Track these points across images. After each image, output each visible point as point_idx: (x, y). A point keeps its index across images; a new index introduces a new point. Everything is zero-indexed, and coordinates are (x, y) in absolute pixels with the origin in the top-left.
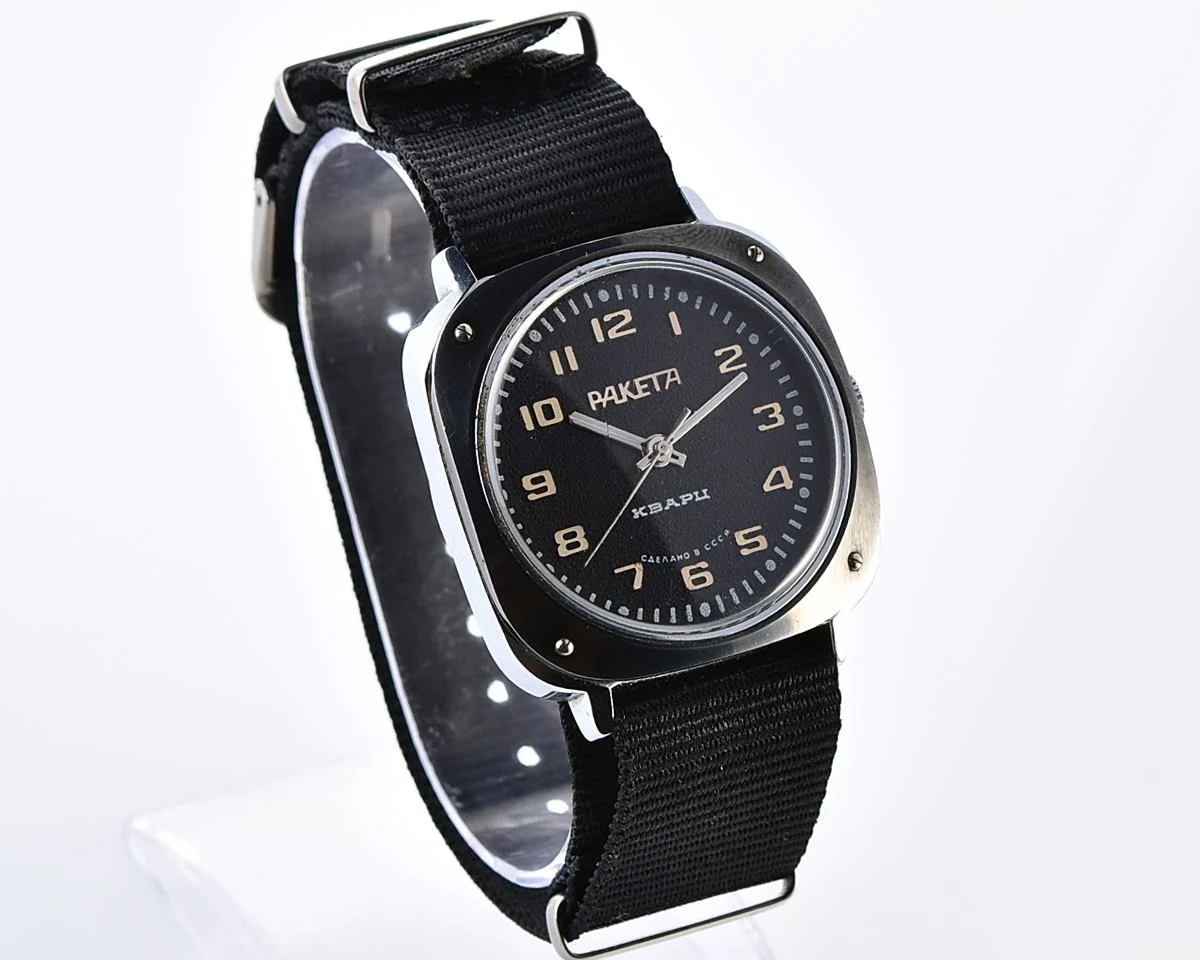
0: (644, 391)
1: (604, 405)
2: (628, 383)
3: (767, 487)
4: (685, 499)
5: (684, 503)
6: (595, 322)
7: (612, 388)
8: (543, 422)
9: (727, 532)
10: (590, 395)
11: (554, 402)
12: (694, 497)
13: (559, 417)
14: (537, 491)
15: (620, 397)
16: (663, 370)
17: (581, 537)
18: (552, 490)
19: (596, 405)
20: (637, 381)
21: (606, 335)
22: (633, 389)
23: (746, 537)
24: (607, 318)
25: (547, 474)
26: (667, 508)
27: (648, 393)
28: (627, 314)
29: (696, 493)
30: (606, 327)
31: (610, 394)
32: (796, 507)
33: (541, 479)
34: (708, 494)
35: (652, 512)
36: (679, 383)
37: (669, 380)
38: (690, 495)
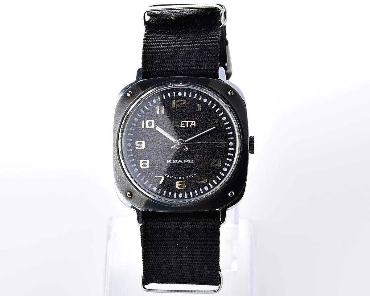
0: (183, 125)
1: (168, 127)
3: (212, 164)
4: (185, 161)
6: (174, 101)
8: (147, 126)
11: (153, 122)
12: (188, 161)
13: (153, 126)
14: (139, 147)
17: (148, 164)
18: (143, 147)
20: (182, 122)
22: (179, 124)
23: (200, 177)
24: (179, 101)
25: (143, 142)
26: (178, 162)
27: (184, 126)
28: (185, 101)
29: (189, 160)
30: (177, 103)
31: (171, 124)
32: (221, 173)
33: (141, 143)
34: (193, 161)
35: (173, 162)
36: (195, 126)
37: (192, 124)
38: (187, 160)
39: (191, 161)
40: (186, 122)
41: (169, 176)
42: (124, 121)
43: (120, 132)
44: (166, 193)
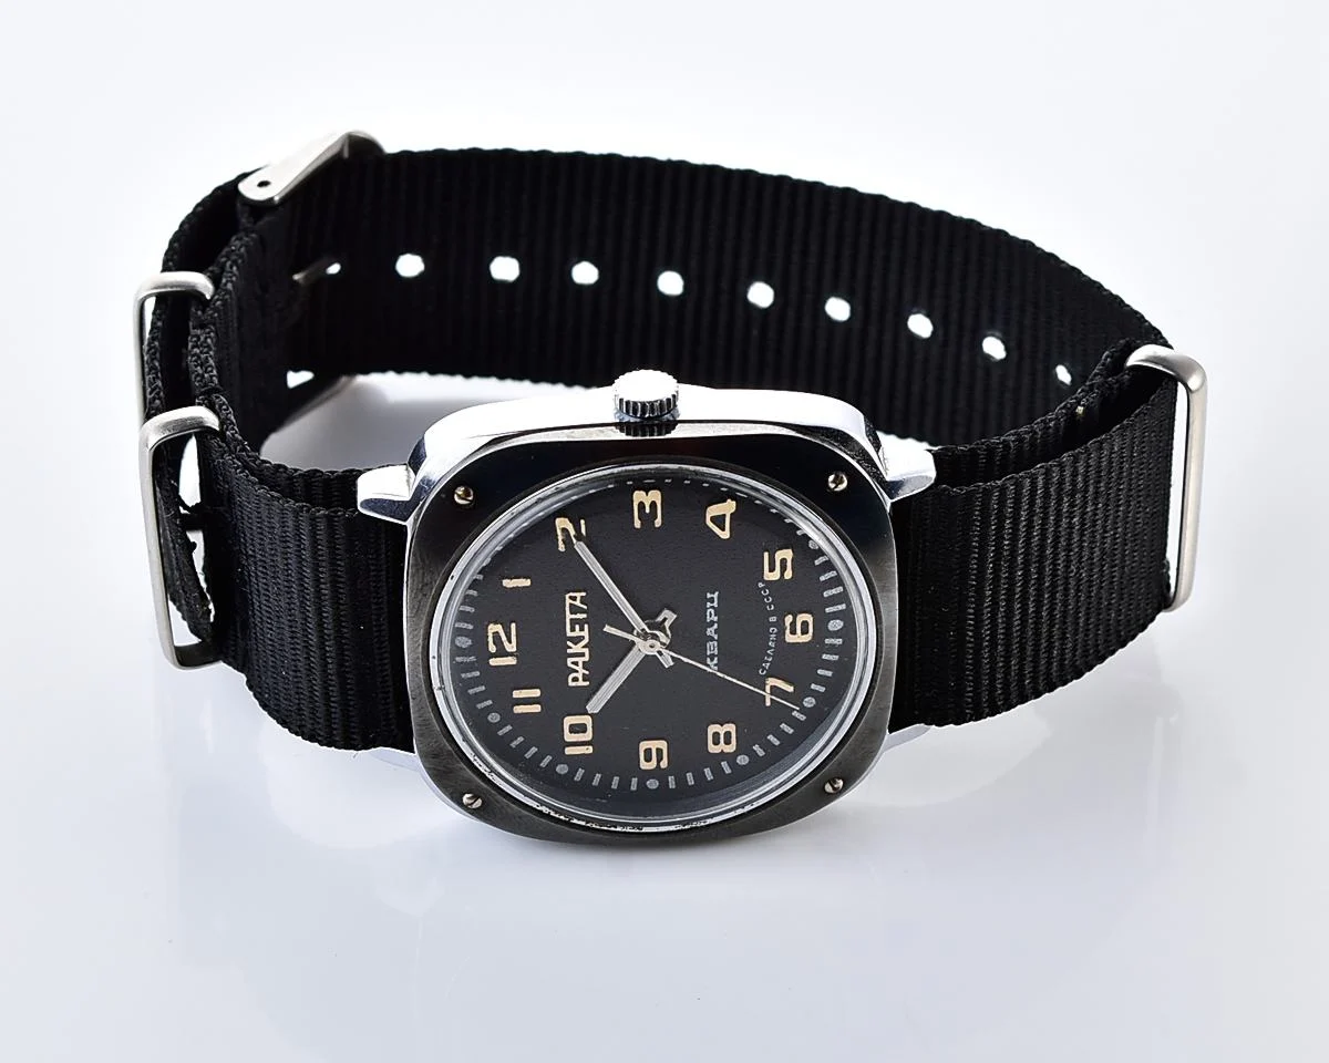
0: (582, 629)
1: (587, 672)
2: (569, 643)
3: (725, 535)
4: (711, 616)
5: (716, 619)
6: (493, 662)
7: (570, 660)
8: (588, 736)
9: (761, 585)
10: (571, 684)
11: (569, 721)
12: (712, 607)
13: (587, 720)
14: (660, 759)
15: (583, 655)
16: (565, 606)
17: (722, 730)
18: (663, 745)
19: (584, 680)
20: (569, 634)
21: (511, 654)
22: (577, 640)
23: (772, 569)
24: (492, 648)
25: (644, 745)
26: (716, 636)
27: (586, 626)
28: (493, 628)
29: (709, 604)
30: (502, 653)
31: (576, 663)
33: (648, 752)
34: (713, 593)
35: (716, 652)
36: (584, 594)
37: (578, 603)
38: (709, 610)
39: (712, 598)
40: (571, 620)
41: (767, 662)
44: (824, 669)
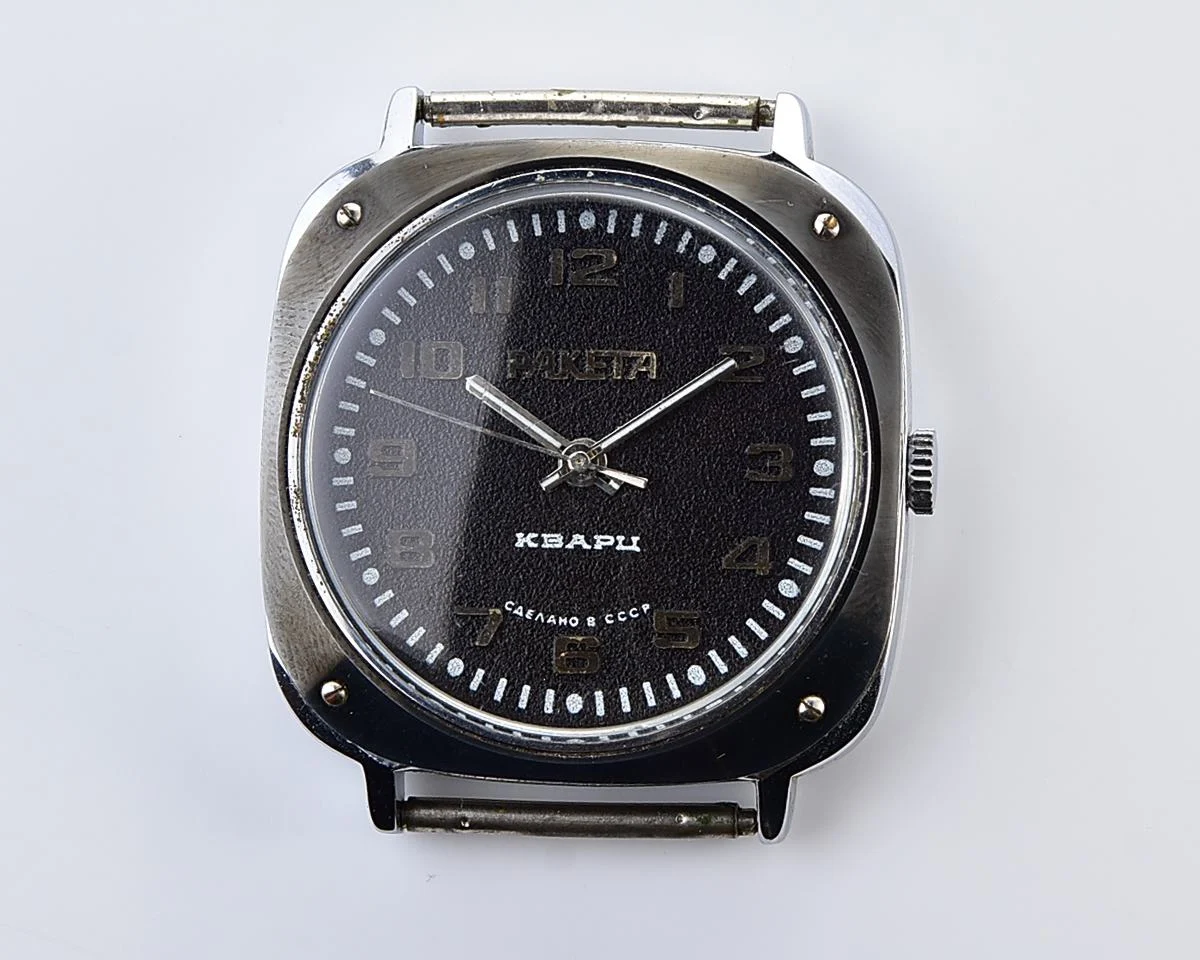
0: (597, 371)
1: (526, 376)
2: (577, 353)
4: (601, 542)
5: (598, 547)
7: (551, 353)
12: (616, 543)
15: (555, 371)
16: (635, 350)
19: (515, 371)
20: (591, 355)
22: (581, 364)
26: (570, 546)
27: (602, 377)
29: (621, 538)
32: (767, 604)
33: (399, 451)
34: (638, 545)
35: (546, 546)
36: (653, 375)
37: (640, 367)
38: (612, 538)
39: (631, 543)
40: (613, 358)
41: (525, 612)
42: (315, 348)
43: (298, 397)
44: (507, 688)
